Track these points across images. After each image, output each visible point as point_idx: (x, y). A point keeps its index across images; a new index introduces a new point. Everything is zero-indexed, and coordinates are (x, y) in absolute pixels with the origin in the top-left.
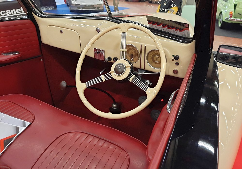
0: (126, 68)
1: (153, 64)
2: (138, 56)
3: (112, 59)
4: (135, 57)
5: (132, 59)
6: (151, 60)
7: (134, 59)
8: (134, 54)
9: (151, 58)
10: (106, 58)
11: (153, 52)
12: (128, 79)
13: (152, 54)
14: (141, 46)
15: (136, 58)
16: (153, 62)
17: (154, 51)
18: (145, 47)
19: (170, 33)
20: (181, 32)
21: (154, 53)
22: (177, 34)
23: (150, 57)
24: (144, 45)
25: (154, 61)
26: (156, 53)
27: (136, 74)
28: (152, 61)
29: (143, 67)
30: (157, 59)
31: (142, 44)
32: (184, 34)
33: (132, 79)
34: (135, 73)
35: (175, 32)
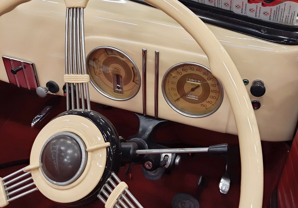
0: (87, 152)
1: (182, 103)
2: (137, 78)
3: (61, 87)
4: (127, 82)
5: (119, 88)
6: (176, 92)
7: (125, 88)
8: (123, 73)
9: (175, 86)
10: (43, 81)
11: (180, 70)
12: (99, 196)
13: (179, 76)
14: (145, 53)
15: (132, 84)
16: (181, 97)
17: (185, 67)
18: (157, 54)
19: (230, 11)
20: (267, 9)
21: (184, 73)
22: (252, 15)
23: (173, 83)
24: (152, 48)
25: (184, 95)
26: (190, 72)
27: (131, 152)
28: (179, 96)
29: (151, 111)
30: (193, 90)
31: (145, 46)
32: (276, 13)
33: (115, 201)
34: (130, 149)
35: (248, 9)
